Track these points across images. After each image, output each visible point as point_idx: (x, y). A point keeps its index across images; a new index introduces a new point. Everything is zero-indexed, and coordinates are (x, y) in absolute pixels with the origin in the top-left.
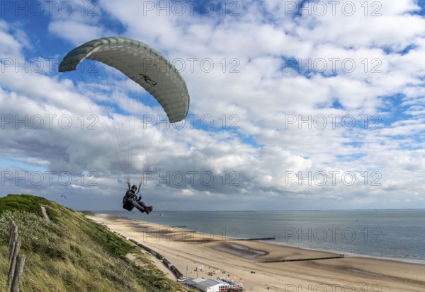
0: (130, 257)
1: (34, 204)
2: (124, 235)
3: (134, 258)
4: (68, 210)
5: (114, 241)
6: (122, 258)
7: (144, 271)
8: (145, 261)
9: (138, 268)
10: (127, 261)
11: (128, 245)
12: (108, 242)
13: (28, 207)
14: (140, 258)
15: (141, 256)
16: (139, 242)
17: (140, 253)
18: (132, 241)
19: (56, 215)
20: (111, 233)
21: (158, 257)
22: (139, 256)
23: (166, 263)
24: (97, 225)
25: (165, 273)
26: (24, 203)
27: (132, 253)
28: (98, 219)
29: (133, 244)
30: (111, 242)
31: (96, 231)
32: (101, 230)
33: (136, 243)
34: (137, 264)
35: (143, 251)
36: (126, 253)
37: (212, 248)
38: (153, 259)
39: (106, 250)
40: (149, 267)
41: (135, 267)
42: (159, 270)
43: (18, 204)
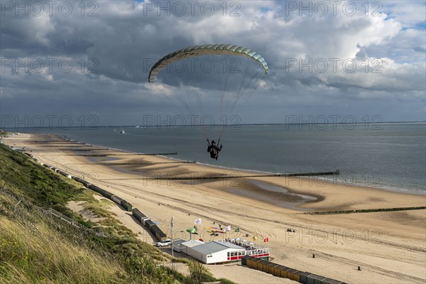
0: (74, 206)
2: (63, 170)
3: (81, 208)
5: (44, 180)
6: (58, 209)
7: (97, 230)
8: (100, 213)
9: (88, 225)
10: (69, 215)
11: (70, 187)
12: (33, 183)
14: (90, 209)
15: (94, 205)
16: (91, 182)
17: (92, 200)
18: (77, 179)
20: (39, 166)
21: (124, 205)
22: (89, 205)
23: (137, 217)
24: (13, 152)
25: (135, 232)
27: (76, 200)
28: (16, 141)
29: (79, 186)
30: (38, 182)
31: (10, 163)
32: (19, 163)
33: (85, 184)
34: (86, 218)
35: (98, 197)
36: (66, 200)
37: (223, 189)
38: (115, 209)
39: (30, 195)
40: (107, 222)
41: (81, 222)
42: (124, 228)
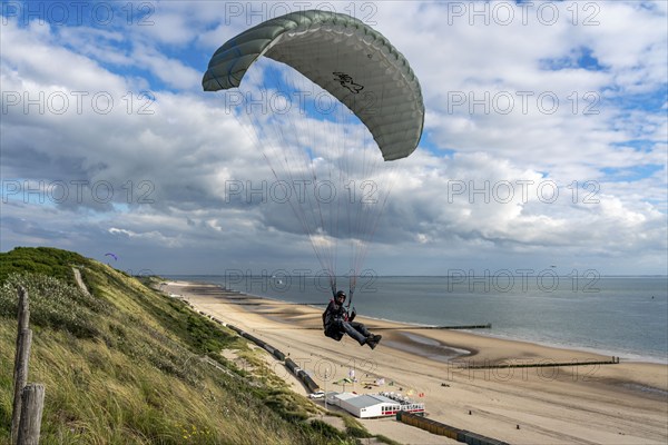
0: (228, 354)
1: (60, 264)
2: (218, 318)
3: (235, 356)
4: (120, 275)
5: (200, 328)
6: (212, 357)
7: (251, 379)
8: (252, 363)
9: (242, 374)
10: (224, 363)
11: (225, 335)
13: (50, 269)
14: (244, 357)
15: (248, 354)
16: (245, 330)
17: (245, 348)
18: (231, 327)
19: (98, 283)
20: (195, 313)
21: (277, 355)
22: (243, 354)
23: (290, 367)
24: (171, 300)
25: (287, 382)
26: (43, 263)
27: (230, 348)
28: (173, 287)
29: (235, 334)
30: (194, 329)
31: (169, 310)
32: (178, 310)
33: (239, 332)
35: (251, 346)
36: (221, 348)
38: (269, 358)
39: (188, 343)
41: (235, 371)
42: (277, 378)
43: (34, 264)
